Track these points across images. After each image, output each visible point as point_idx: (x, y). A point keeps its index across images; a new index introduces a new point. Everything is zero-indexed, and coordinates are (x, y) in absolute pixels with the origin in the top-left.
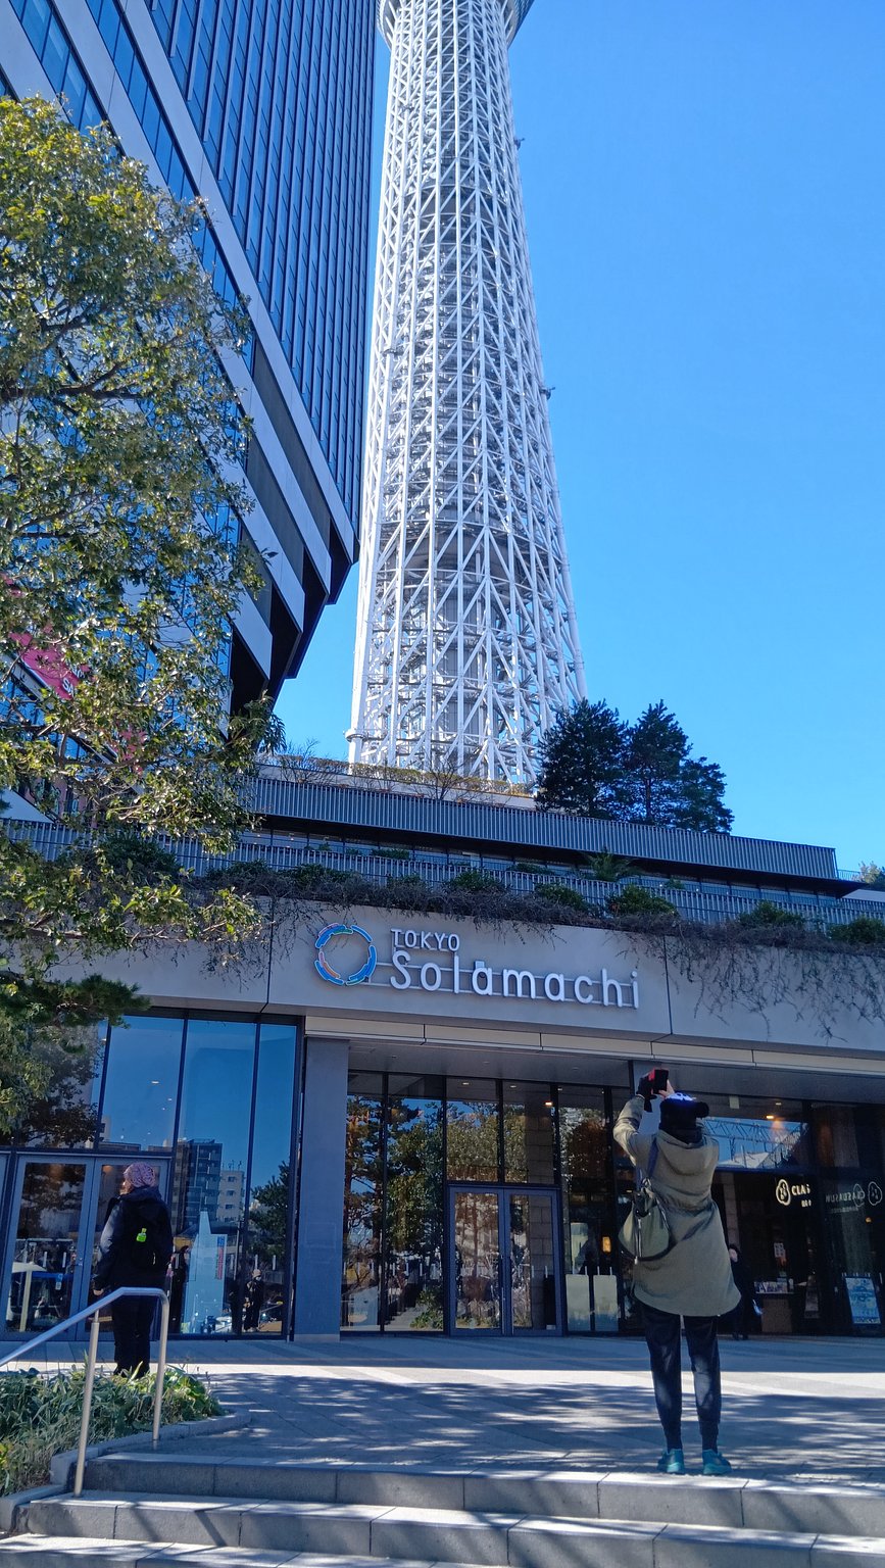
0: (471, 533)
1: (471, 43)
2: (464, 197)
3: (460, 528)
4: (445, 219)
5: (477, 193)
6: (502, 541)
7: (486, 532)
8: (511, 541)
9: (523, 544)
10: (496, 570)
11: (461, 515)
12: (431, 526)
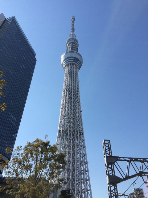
0: (70, 131)
1: (73, 72)
2: (71, 90)
3: (68, 130)
4: (69, 93)
5: (73, 89)
6: (74, 131)
7: (72, 130)
8: (75, 131)
9: (77, 131)
10: (73, 135)
11: (69, 128)
12: (65, 130)
